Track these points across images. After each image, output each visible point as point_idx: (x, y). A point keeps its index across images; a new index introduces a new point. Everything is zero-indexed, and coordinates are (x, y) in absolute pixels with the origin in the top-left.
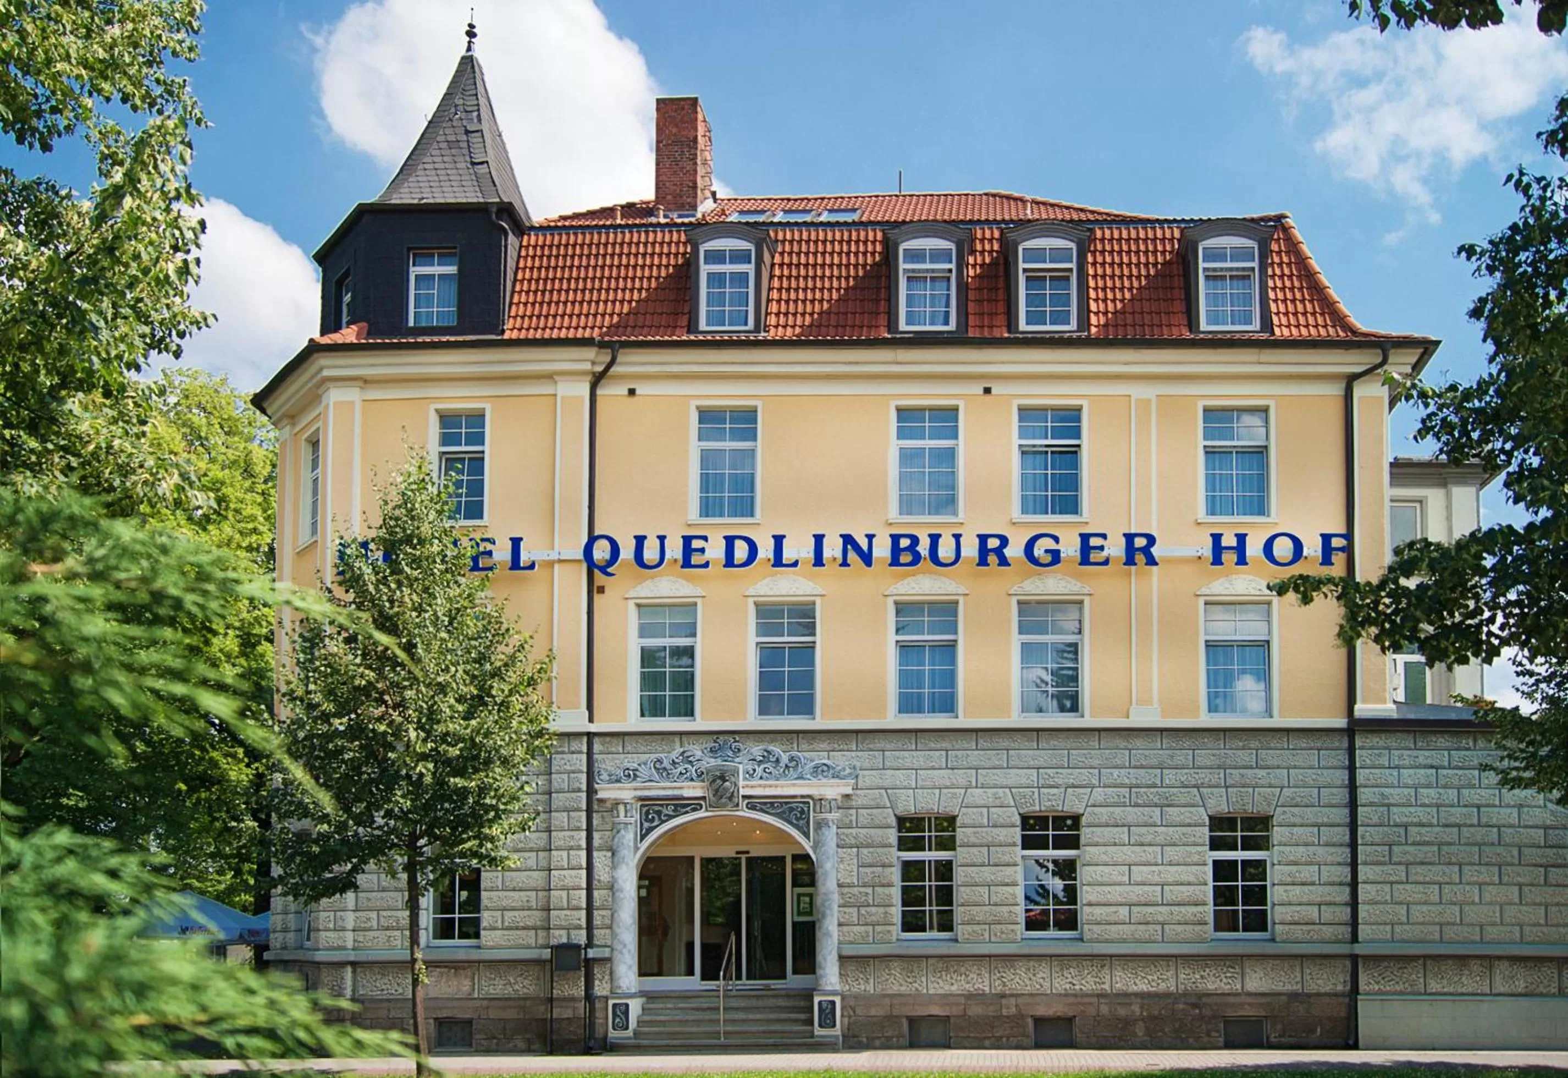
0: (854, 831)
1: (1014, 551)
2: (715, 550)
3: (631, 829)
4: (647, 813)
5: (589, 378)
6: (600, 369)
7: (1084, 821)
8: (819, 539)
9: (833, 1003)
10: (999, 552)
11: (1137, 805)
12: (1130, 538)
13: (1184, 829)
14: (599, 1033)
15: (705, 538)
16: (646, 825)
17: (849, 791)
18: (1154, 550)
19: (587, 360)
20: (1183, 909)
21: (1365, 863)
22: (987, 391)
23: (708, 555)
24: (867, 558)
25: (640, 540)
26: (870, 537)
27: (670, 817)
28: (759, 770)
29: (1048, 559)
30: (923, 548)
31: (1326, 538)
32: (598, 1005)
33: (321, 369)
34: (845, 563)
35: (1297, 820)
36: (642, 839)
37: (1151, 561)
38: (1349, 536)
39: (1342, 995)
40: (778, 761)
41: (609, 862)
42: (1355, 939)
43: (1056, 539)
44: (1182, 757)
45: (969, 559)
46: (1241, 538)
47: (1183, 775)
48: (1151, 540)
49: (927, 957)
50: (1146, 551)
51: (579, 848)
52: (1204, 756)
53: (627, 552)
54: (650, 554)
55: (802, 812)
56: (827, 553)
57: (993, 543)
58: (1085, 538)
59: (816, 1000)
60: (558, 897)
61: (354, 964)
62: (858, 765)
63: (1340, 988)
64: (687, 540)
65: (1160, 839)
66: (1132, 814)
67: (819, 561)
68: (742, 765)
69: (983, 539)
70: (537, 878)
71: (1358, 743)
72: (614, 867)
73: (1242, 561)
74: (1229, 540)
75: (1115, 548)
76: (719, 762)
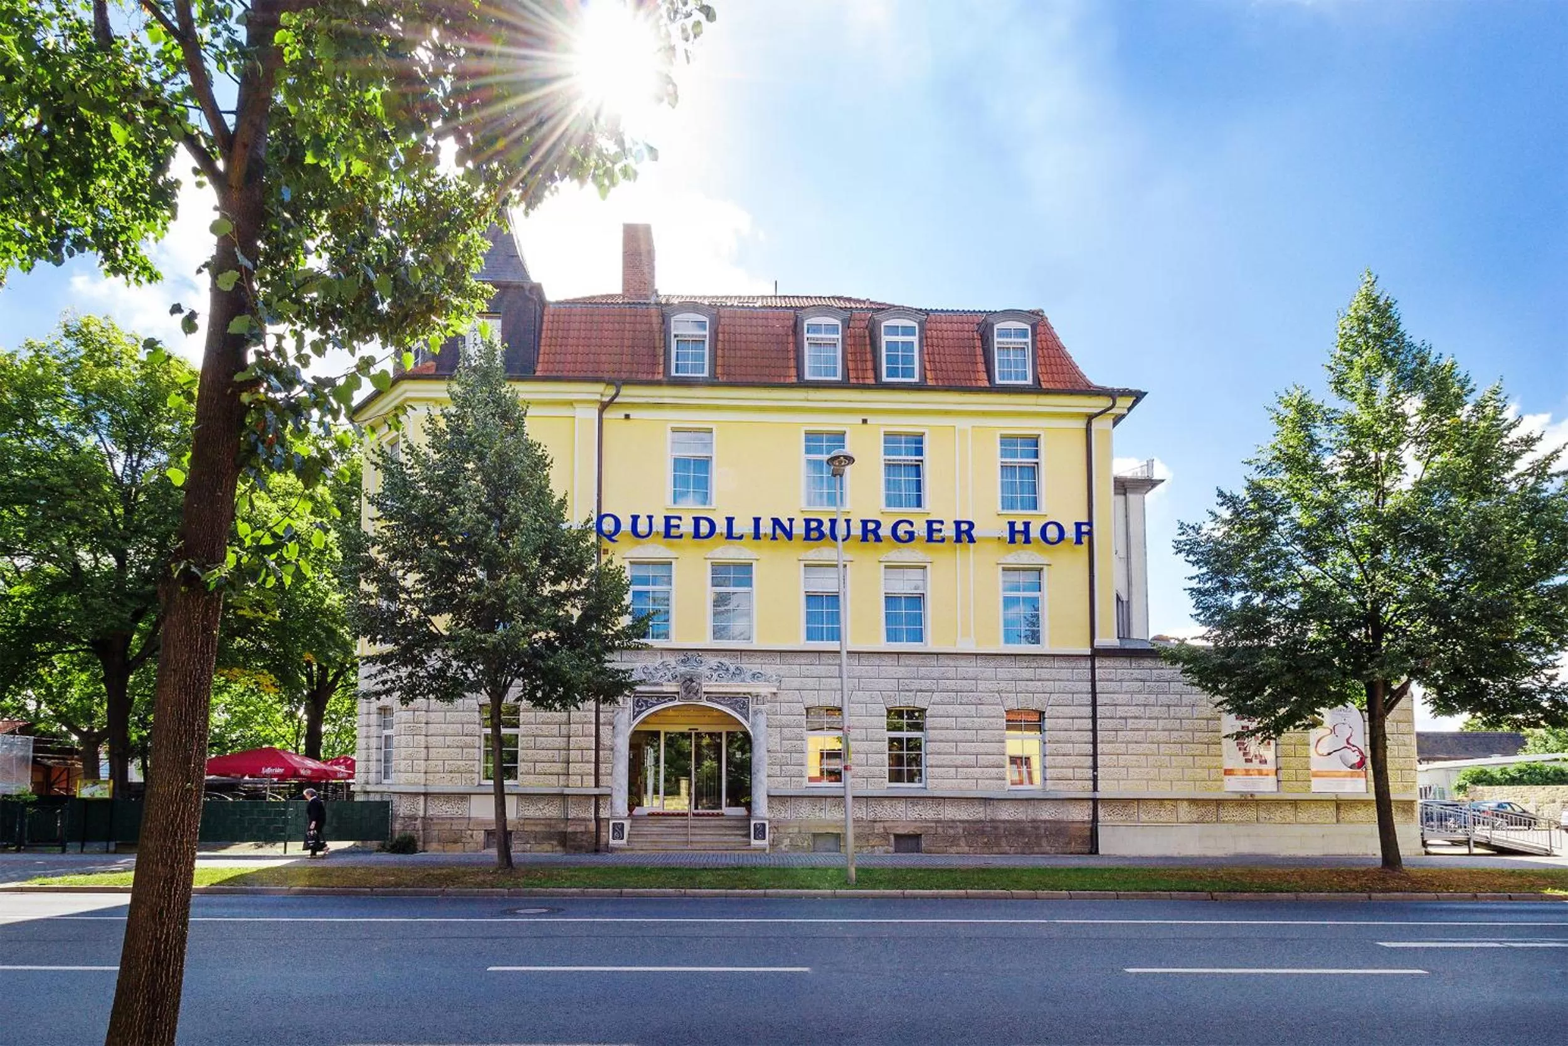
0: (779, 717)
1: (885, 531)
2: (687, 527)
3: (627, 711)
4: (638, 701)
5: (598, 405)
6: (606, 399)
7: (928, 713)
8: (757, 520)
9: (764, 825)
10: (875, 532)
11: (961, 704)
12: (958, 524)
13: (990, 720)
14: (603, 840)
15: (680, 518)
16: (637, 709)
17: (775, 690)
18: (973, 532)
19: (599, 391)
20: (990, 770)
21: (1102, 742)
22: (865, 421)
23: (682, 530)
24: (789, 535)
25: (635, 518)
26: (791, 520)
27: (654, 705)
28: (715, 676)
29: (907, 537)
30: (826, 528)
31: (1078, 525)
32: (603, 824)
33: (406, 391)
34: (774, 538)
35: (1061, 715)
36: (635, 717)
37: (972, 540)
38: (1090, 524)
39: (1088, 822)
40: (727, 670)
41: (610, 733)
42: (1095, 789)
43: (911, 524)
44: (989, 672)
45: (856, 537)
46: (1027, 525)
47: (989, 685)
48: (971, 525)
49: (826, 797)
50: (968, 533)
51: (590, 723)
52: (1002, 673)
53: (626, 526)
54: (642, 527)
55: (744, 704)
56: (762, 531)
57: (871, 526)
58: (930, 523)
59: (753, 822)
60: (574, 755)
61: (426, 794)
62: (782, 674)
63: (1086, 818)
64: (668, 519)
65: (976, 726)
66: (958, 710)
67: (757, 536)
68: (703, 670)
69: (865, 523)
70: (560, 742)
71: (1097, 665)
72: (614, 736)
73: (1027, 541)
74: (1019, 527)
75: (949, 531)
76: (688, 669)
